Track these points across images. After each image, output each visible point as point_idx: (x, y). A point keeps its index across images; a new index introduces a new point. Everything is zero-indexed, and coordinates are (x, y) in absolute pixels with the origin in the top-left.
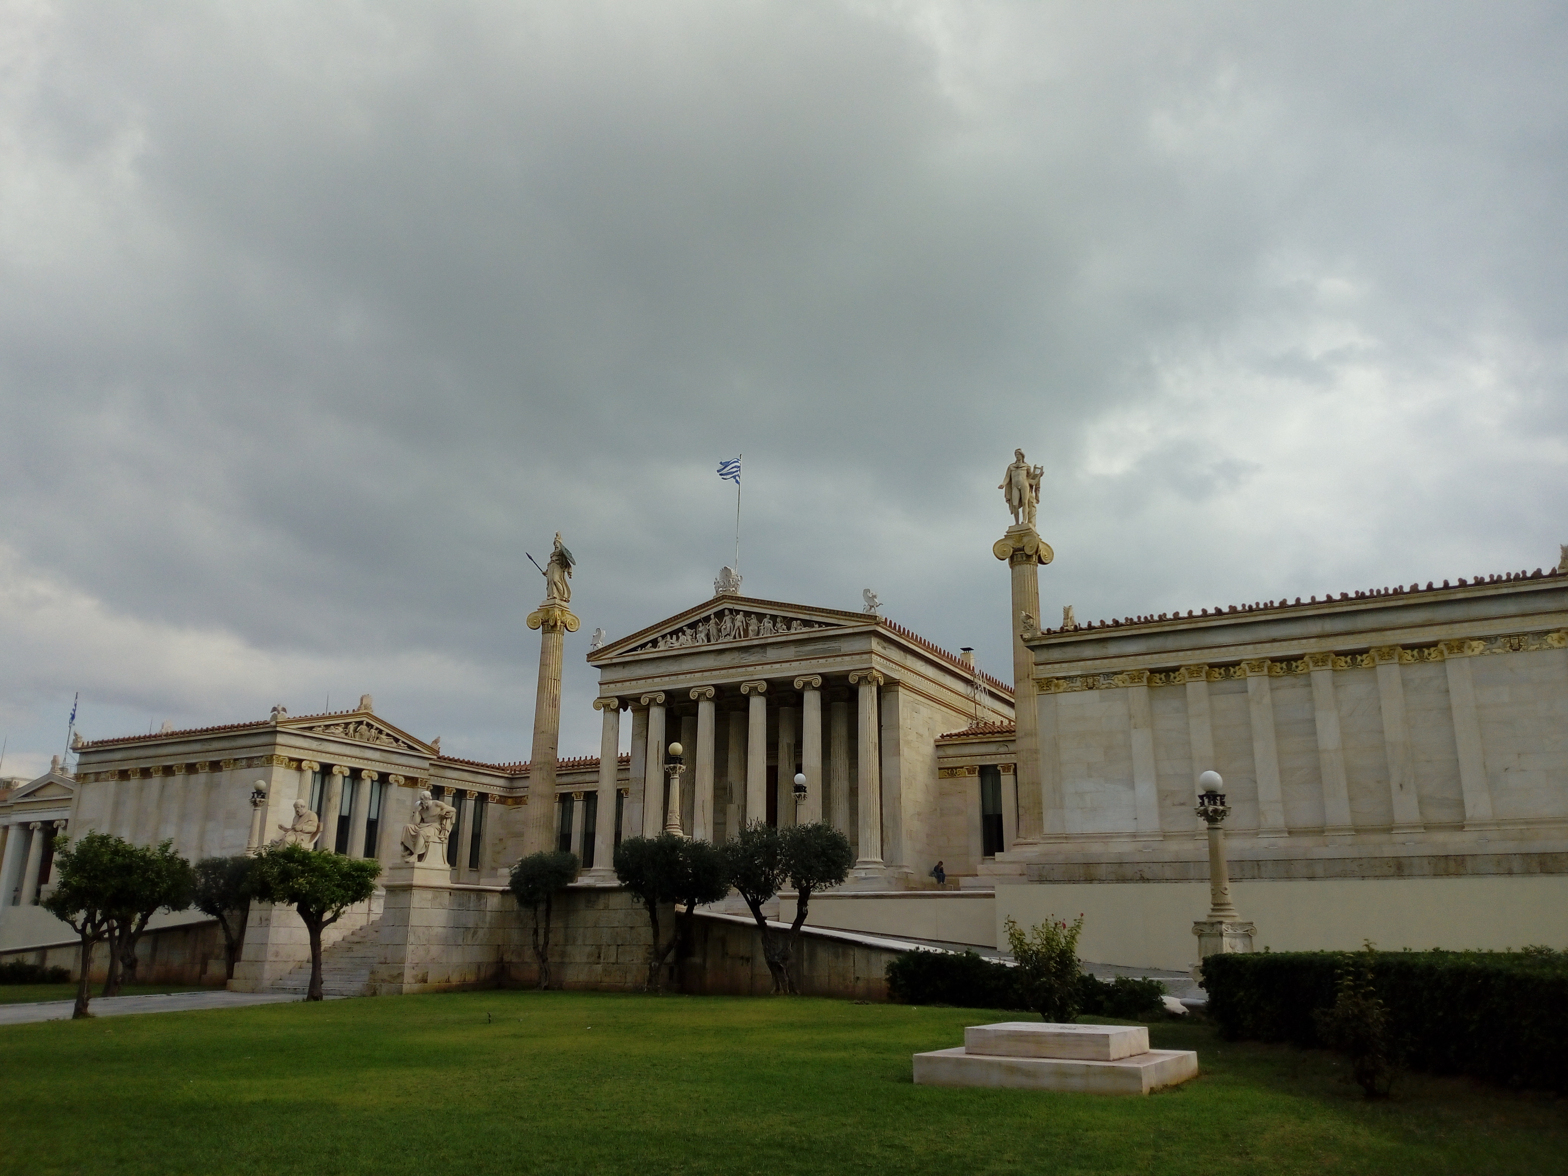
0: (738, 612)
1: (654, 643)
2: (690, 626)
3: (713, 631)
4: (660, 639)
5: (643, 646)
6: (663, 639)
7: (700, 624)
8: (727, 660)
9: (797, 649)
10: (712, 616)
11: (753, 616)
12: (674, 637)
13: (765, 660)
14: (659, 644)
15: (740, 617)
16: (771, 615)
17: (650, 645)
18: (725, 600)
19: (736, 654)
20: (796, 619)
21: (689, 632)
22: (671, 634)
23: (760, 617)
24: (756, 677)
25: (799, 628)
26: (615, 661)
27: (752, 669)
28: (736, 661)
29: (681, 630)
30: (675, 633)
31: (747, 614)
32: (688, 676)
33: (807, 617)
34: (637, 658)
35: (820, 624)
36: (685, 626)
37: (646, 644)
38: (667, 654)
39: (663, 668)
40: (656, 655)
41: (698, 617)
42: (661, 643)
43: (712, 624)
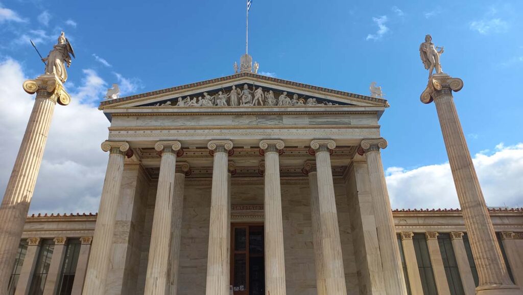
0: (257, 87)
1: (174, 102)
2: (211, 93)
3: (234, 96)
4: (180, 99)
5: (161, 103)
6: (183, 100)
7: (220, 93)
8: (245, 121)
9: (312, 120)
10: (234, 87)
11: (271, 92)
12: (195, 99)
13: (281, 125)
14: (178, 103)
15: (260, 91)
16: (288, 92)
17: (169, 103)
18: (246, 77)
19: (254, 118)
20: (313, 97)
21: (208, 97)
22: (192, 97)
23: (277, 93)
24: (273, 137)
25: (314, 104)
27: (269, 131)
28: (254, 123)
31: (266, 90)
32: (206, 131)
33: (323, 97)
34: (155, 110)
35: (334, 102)
36: (206, 92)
37: (165, 102)
38: (187, 110)
39: (180, 122)
40: (176, 110)
41: (219, 87)
42: (181, 103)
43: (233, 92)
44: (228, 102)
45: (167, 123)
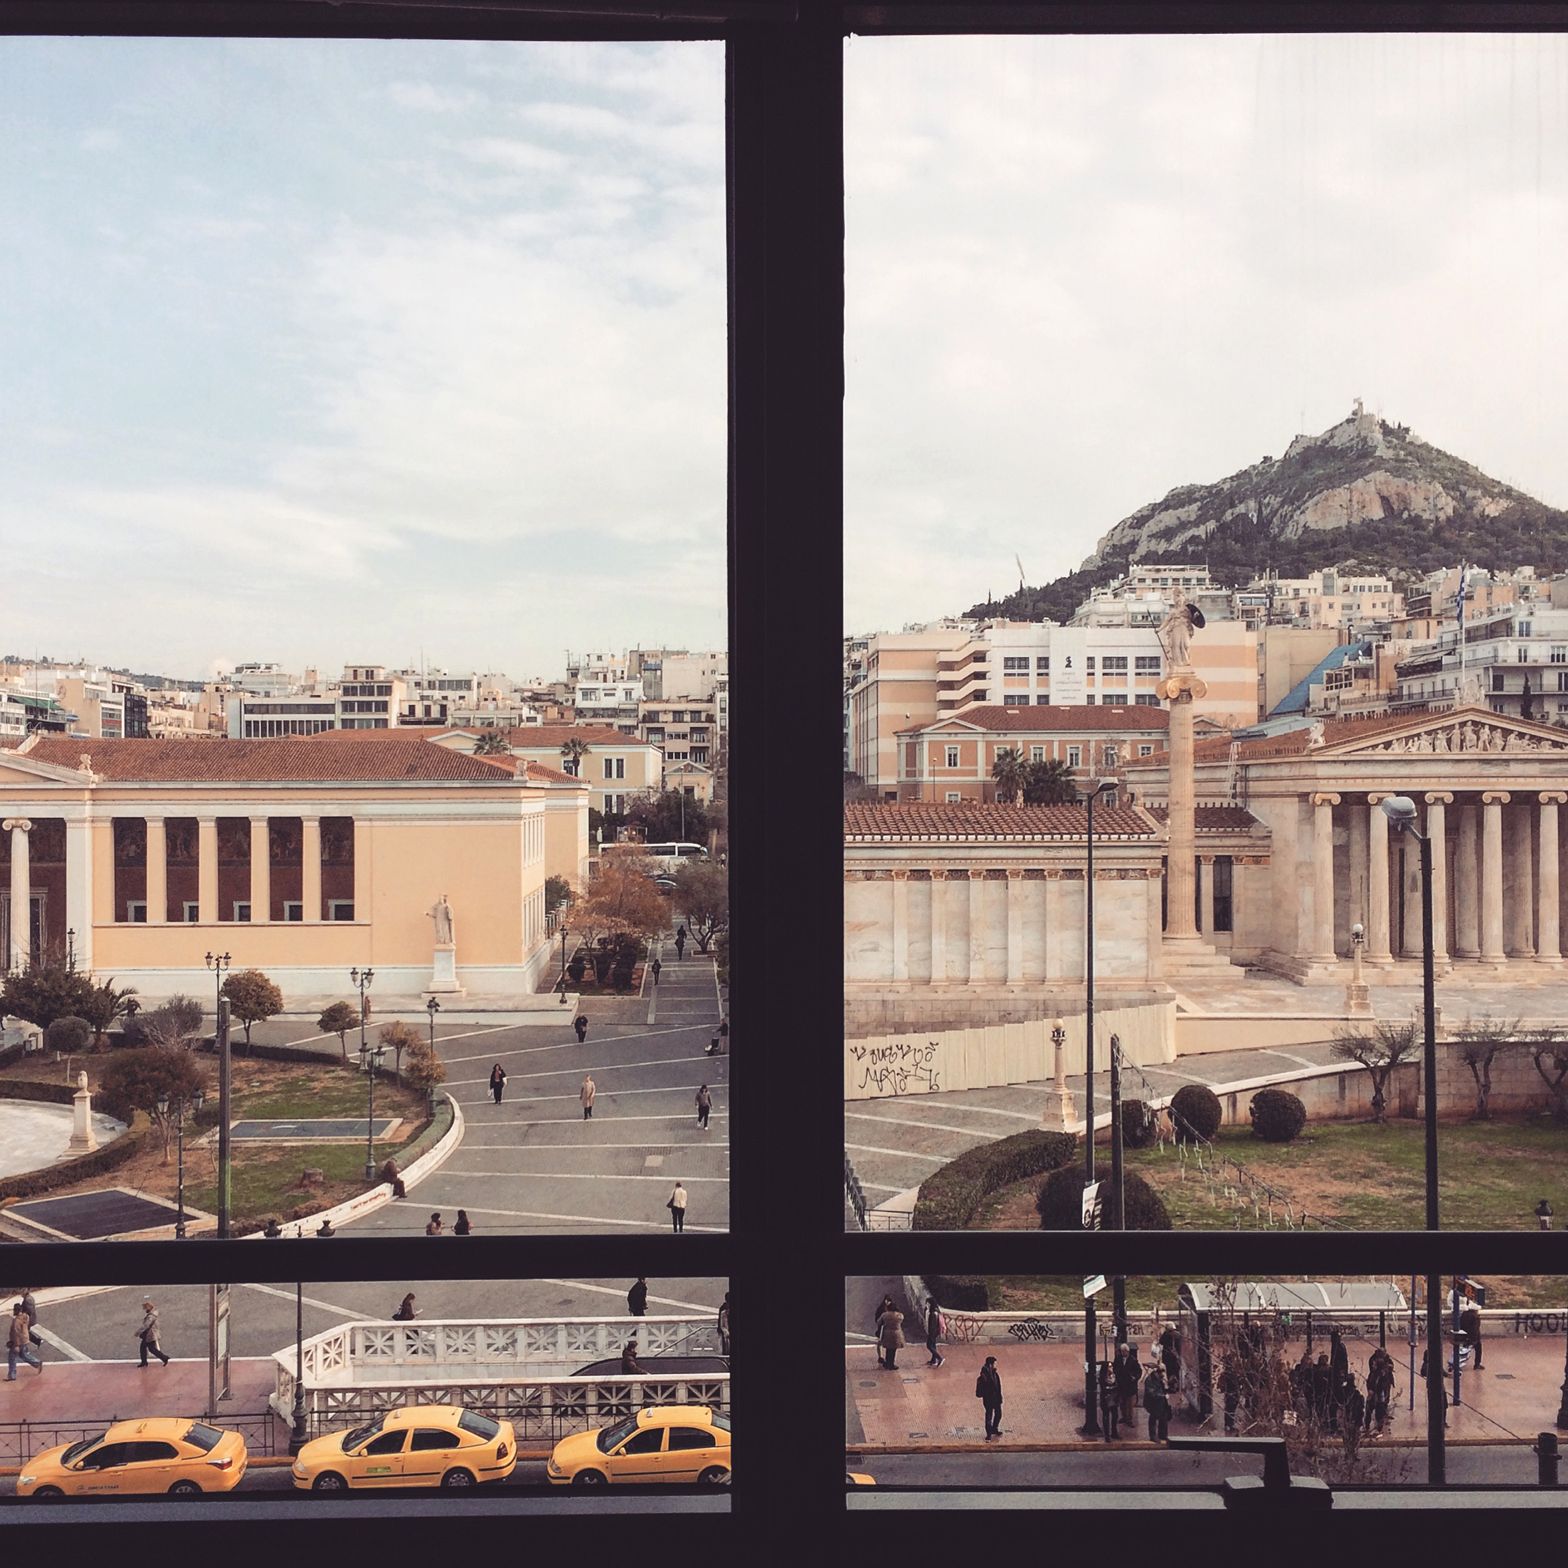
2: (1428, 733)
3: (1456, 739)
4: (1394, 742)
5: (1375, 747)
6: (1397, 743)
7: (1440, 732)
8: (1465, 769)
9: (1544, 767)
10: (1458, 726)
11: (1499, 730)
12: (1411, 741)
13: (1507, 774)
14: (1392, 746)
15: (1486, 730)
16: (1519, 732)
17: (1382, 746)
18: (1473, 713)
19: (1477, 764)
20: (1548, 740)
21: (1425, 737)
22: (1407, 739)
23: (1507, 732)
24: (1497, 788)
25: (1549, 748)
26: (1341, 758)
27: (1494, 780)
28: (1478, 771)
29: (1419, 735)
30: (1412, 737)
32: (1423, 780)
34: (1369, 758)
36: (1424, 732)
37: (1377, 746)
38: (1405, 758)
39: (1392, 770)
40: (1392, 758)
41: (1439, 726)
42: (1395, 745)
43: (1457, 731)
44: (1449, 741)
45: (1379, 770)
